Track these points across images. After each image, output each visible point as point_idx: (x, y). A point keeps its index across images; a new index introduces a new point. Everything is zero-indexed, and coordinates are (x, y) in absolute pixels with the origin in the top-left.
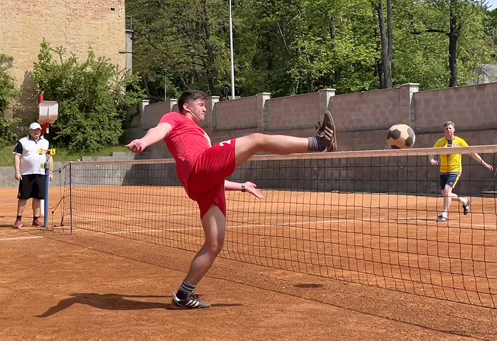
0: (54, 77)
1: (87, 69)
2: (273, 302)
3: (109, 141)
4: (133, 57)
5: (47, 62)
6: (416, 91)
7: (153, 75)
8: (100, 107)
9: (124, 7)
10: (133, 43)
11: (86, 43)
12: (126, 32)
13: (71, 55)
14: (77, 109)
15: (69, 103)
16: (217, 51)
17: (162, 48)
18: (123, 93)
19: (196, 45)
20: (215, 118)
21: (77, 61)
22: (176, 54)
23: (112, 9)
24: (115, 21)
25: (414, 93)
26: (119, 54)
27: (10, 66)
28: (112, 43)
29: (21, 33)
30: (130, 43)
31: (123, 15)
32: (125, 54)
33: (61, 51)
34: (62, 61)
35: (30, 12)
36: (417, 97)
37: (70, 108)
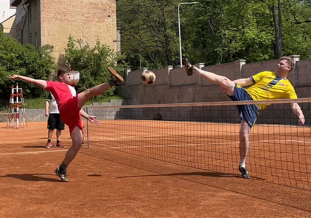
0: (77, 56)
1: (95, 51)
2: (207, 191)
3: (108, 93)
4: (121, 43)
5: (72, 48)
6: (298, 60)
7: (133, 54)
8: (103, 73)
9: (115, 14)
10: (121, 36)
11: (94, 36)
12: (117, 29)
13: (86, 44)
14: (90, 75)
15: (85, 71)
16: (171, 38)
17: (138, 38)
18: (116, 65)
19: (158, 35)
20: (170, 79)
21: (89, 47)
22: (146, 40)
23: (109, 16)
24: (110, 23)
25: (296, 62)
26: (113, 42)
27: (52, 51)
28: (109, 36)
29: (58, 32)
30: (119, 36)
31: (115, 19)
32: (117, 42)
33: (80, 41)
34: (81, 47)
35: (62, 20)
36: (298, 64)
37: (86, 74)
